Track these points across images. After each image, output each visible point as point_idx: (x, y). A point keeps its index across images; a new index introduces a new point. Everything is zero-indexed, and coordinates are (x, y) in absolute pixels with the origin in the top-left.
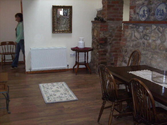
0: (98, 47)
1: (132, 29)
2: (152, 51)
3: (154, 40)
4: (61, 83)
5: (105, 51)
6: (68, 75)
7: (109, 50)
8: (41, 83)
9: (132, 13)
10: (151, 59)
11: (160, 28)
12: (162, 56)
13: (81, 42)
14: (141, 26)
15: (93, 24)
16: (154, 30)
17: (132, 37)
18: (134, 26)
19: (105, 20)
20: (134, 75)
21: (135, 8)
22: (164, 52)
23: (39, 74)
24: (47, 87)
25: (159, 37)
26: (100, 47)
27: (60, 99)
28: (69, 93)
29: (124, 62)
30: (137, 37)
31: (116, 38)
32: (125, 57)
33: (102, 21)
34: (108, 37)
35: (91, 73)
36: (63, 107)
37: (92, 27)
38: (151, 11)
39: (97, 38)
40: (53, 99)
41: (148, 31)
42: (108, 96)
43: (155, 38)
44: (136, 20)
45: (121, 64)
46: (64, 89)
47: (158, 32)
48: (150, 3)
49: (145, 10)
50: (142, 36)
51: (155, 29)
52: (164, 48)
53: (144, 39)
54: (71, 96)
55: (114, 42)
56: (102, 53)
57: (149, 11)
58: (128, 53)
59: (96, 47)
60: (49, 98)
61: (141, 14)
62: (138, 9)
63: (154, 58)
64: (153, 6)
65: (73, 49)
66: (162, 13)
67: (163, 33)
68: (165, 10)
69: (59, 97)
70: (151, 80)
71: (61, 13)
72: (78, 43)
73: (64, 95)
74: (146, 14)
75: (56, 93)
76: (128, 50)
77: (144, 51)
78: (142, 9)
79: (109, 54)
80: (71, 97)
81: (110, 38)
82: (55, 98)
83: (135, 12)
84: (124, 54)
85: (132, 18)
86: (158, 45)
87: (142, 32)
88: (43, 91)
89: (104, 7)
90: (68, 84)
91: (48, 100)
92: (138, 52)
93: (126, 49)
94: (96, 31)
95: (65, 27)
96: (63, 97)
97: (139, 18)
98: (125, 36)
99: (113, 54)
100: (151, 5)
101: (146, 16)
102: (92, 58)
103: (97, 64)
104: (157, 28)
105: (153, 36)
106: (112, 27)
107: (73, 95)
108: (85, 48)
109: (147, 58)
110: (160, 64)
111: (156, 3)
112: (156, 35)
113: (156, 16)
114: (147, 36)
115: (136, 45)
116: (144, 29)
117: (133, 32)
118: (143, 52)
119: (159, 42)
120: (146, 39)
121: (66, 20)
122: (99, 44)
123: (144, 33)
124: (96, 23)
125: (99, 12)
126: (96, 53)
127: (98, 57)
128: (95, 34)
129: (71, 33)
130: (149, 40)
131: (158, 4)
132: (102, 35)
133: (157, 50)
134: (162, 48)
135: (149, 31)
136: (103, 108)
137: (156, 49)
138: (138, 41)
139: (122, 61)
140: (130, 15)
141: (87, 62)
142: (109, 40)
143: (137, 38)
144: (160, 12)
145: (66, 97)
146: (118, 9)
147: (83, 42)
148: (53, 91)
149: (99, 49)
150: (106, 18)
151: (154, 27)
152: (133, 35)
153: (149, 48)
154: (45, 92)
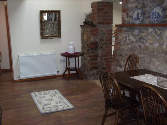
0: (89, 52)
1: (126, 33)
2: (150, 54)
3: (151, 43)
4: (53, 91)
5: (97, 56)
6: (59, 82)
7: (100, 54)
8: (32, 92)
9: (125, 16)
10: (149, 62)
11: (157, 31)
12: (161, 59)
13: (71, 47)
14: (136, 29)
15: (82, 28)
16: (150, 33)
17: (126, 41)
18: (129, 29)
19: (95, 24)
20: (137, 80)
21: (128, 11)
22: (163, 55)
23: (29, 83)
24: (40, 96)
25: (156, 40)
26: (91, 51)
27: (56, 108)
28: (64, 101)
29: (119, 66)
30: (132, 40)
31: (107, 42)
32: (119, 61)
33: (92, 25)
34: (98, 41)
35: (82, 79)
36: (61, 117)
37: (81, 32)
38: (145, 14)
39: (87, 42)
40: (48, 108)
41: (144, 34)
42: (111, 103)
43: (152, 41)
44: (129, 23)
45: (115, 68)
46: (57, 97)
47: (155, 35)
48: (144, 6)
49: (138, 13)
50: (138, 39)
51: (152, 32)
52: (162, 51)
53: (140, 42)
54: (66, 104)
55: (105, 46)
56: (93, 57)
57: (144, 14)
58: (122, 57)
59: (87, 52)
60: (43, 108)
61: (134, 17)
62: (131, 11)
63: (152, 61)
64: (147, 9)
65: (63, 55)
66: (158, 15)
67: (160, 35)
68: (161, 13)
69: (54, 106)
70: (157, 85)
71: (45, 17)
72: (68, 49)
73: (59, 103)
74: (140, 17)
75: (50, 102)
76: (122, 54)
77: (141, 54)
78: (136, 12)
79: (100, 58)
80: (67, 106)
81: (100, 42)
82: (50, 107)
83: (128, 15)
84: (118, 58)
85: (125, 21)
86: (156, 48)
87: (138, 35)
88: (36, 100)
89: (93, 10)
90: (61, 92)
91: (43, 110)
92: (135, 56)
93: (120, 53)
94: (86, 36)
95: (51, 32)
96: (59, 106)
97: (133, 21)
98: (119, 40)
99: (104, 58)
100: (145, 8)
101: (140, 19)
102: (82, 63)
103: (89, 69)
104: (154, 31)
105: (150, 40)
106: (102, 31)
107: (68, 103)
108: (75, 53)
109: (145, 61)
110: (159, 68)
111: (150, 6)
112: (153, 38)
113: (152, 19)
114: (144, 39)
115: (131, 49)
116: (139, 32)
117: (127, 35)
118: (140, 56)
119: (156, 45)
120: (143, 43)
121: (52, 25)
122: (89, 49)
123: (140, 36)
124: (86, 27)
125: (88, 16)
126: (87, 58)
127: (89, 62)
128: (85, 38)
129: (61, 38)
130: (146, 43)
131: (153, 7)
132: (92, 40)
133: (156, 53)
134: (160, 51)
135: (146, 34)
136: (105, 116)
137: (154, 52)
138: (133, 44)
139: (117, 65)
140: (123, 18)
141: (77, 67)
142: (99, 44)
143: (132, 42)
144: (155, 15)
145: (62, 105)
146: (108, 12)
147: (73, 47)
148: (46, 100)
149: (89, 54)
150: (96, 22)
151: (151, 30)
152: (128, 38)
153: (146, 51)
154: (39, 101)
